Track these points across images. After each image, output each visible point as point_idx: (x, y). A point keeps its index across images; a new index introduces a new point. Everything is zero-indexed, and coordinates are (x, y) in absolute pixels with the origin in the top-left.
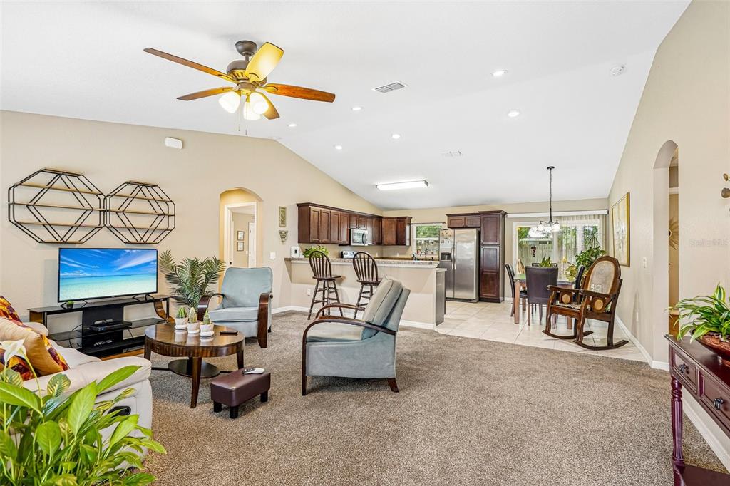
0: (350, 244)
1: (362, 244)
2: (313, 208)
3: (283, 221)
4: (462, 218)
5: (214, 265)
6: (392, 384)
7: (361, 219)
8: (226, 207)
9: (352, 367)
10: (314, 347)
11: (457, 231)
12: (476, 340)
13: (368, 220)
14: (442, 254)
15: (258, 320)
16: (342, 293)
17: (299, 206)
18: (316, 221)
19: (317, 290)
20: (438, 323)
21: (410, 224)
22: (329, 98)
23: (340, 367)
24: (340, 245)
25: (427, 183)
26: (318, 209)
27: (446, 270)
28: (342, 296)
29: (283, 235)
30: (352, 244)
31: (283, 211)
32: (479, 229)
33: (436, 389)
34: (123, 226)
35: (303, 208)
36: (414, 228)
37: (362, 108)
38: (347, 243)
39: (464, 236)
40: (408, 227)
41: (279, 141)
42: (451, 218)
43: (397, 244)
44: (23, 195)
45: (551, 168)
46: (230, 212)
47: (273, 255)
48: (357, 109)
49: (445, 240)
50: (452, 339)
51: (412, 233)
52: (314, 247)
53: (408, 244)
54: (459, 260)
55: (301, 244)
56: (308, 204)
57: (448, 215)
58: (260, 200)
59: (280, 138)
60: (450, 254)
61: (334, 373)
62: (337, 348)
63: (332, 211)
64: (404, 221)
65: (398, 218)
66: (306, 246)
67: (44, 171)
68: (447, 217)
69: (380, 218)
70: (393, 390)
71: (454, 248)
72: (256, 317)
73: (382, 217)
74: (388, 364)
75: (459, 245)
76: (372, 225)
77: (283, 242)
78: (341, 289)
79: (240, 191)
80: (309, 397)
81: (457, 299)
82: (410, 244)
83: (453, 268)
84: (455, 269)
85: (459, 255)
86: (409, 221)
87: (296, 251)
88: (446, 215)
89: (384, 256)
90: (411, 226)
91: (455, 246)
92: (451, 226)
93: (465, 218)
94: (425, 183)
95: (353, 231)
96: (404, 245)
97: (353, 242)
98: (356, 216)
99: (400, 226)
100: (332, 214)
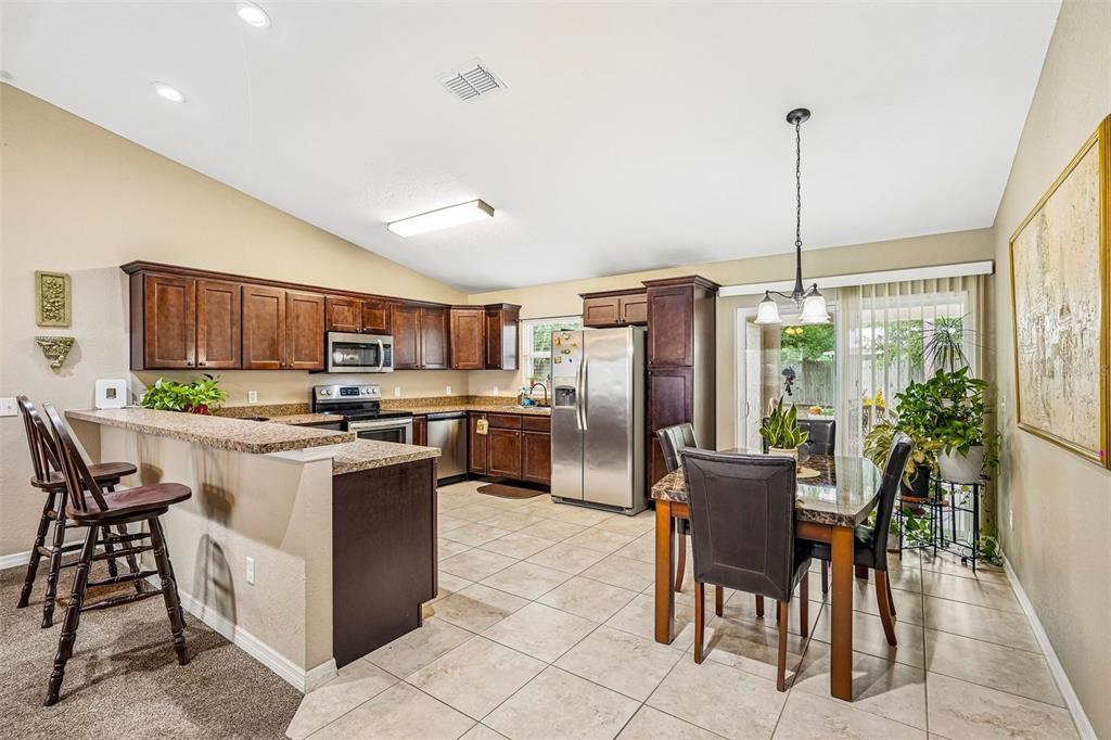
0: (325, 370)
1: (374, 369)
4: (616, 301)
13: (397, 311)
14: (557, 390)
17: (131, 269)
21: (516, 321)
25: (487, 208)
30: (331, 369)
32: (645, 328)
35: (136, 277)
38: (317, 365)
39: (604, 345)
42: (591, 302)
45: (798, 116)
47: (7, 405)
49: (564, 356)
51: (524, 343)
54: (594, 406)
57: (587, 296)
60: (573, 391)
63: (246, 286)
64: (496, 314)
65: (485, 308)
68: (582, 300)
71: (583, 374)
73: (450, 307)
75: (594, 367)
76: (413, 324)
81: (590, 503)
82: (518, 368)
83: (580, 427)
84: (585, 428)
85: (594, 390)
86: (513, 315)
87: (112, 393)
88: (581, 296)
89: (471, 394)
90: (520, 324)
91: (584, 370)
92: (590, 322)
93: (619, 301)
94: (480, 206)
95: (334, 337)
96: (500, 368)
97: (335, 364)
98: (350, 304)
99: (491, 326)
100: (246, 294)
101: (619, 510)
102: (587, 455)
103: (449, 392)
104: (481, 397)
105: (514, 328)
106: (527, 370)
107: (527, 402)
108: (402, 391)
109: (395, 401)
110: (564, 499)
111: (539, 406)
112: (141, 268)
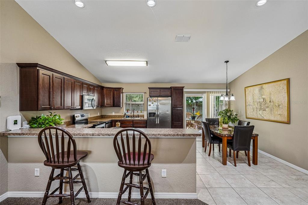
0: (82, 109)
1: (92, 108)
2: (42, 71)
13: (95, 88)
14: (149, 113)
16: (86, 171)
21: (122, 93)
28: (87, 174)
35: (27, 69)
38: (80, 107)
39: (164, 101)
40: (121, 95)
42: (152, 90)
43: (114, 106)
45: (227, 62)
49: (152, 104)
51: (124, 99)
52: (44, 115)
54: (161, 117)
55: (25, 113)
56: (35, 65)
60: (155, 113)
64: (118, 91)
65: (115, 88)
66: (32, 114)
69: (102, 88)
71: (158, 109)
73: (104, 87)
78: (85, 166)
83: (157, 123)
84: (158, 123)
85: (161, 113)
87: (16, 122)
89: (103, 114)
92: (152, 95)
93: (160, 90)
96: (120, 107)
98: (87, 85)
99: (116, 94)
100: (65, 80)
103: (98, 115)
104: (108, 116)
107: (127, 116)
108: (90, 115)
109: (89, 118)
112: (37, 67)
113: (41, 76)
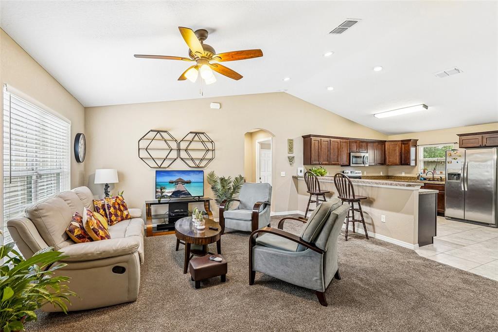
0: (349, 165)
1: (363, 165)
2: (313, 138)
3: (291, 149)
4: (480, 137)
5: (239, 180)
6: (321, 298)
7: (362, 144)
8: (257, 141)
9: (285, 272)
10: (258, 250)
11: (469, 151)
12: (461, 272)
13: (369, 144)
14: (449, 174)
15: (252, 220)
17: (304, 137)
18: (317, 148)
19: (310, 201)
20: (422, 243)
21: (416, 146)
22: (258, 53)
23: (276, 270)
24: (342, 166)
25: (426, 107)
26: (319, 139)
27: (437, 191)
29: (291, 159)
30: (351, 165)
31: (291, 142)
33: (366, 317)
34: (188, 157)
35: (306, 139)
36: (421, 150)
37: (333, 53)
38: (347, 163)
39: (478, 156)
41: (286, 92)
42: (464, 138)
43: (401, 164)
44: (144, 144)
46: (259, 145)
47: (283, 174)
48: (328, 54)
49: (453, 161)
50: (430, 264)
51: (419, 155)
53: (413, 163)
54: (472, 180)
55: (306, 166)
57: (461, 135)
58: (274, 136)
59: (286, 90)
60: (459, 175)
61: (272, 274)
62: (274, 255)
63: (331, 139)
64: (409, 143)
65: (402, 141)
66: (309, 167)
67: (152, 131)
68: (458, 137)
69: (383, 143)
70: (321, 303)
71: (465, 168)
72: (250, 218)
73: (385, 141)
74: (315, 278)
76: (373, 149)
77: (291, 164)
79: (261, 131)
80: (254, 288)
81: (468, 220)
82: (416, 165)
83: (463, 189)
84: (466, 190)
85: (471, 174)
86: (415, 143)
87: (301, 171)
88: (458, 135)
89: (389, 175)
90: (417, 147)
91: (466, 166)
92: (463, 146)
93: (482, 137)
94: (423, 107)
95: (352, 154)
96: (409, 165)
97: (353, 164)
98: (356, 142)
99: (404, 148)
100: (331, 142)
101: (487, 225)
102: (467, 201)
103: (381, 174)
104: (395, 176)
105: (414, 148)
106: (421, 166)
107: (422, 179)
108: (367, 173)
109: (365, 176)
110: (452, 218)
111: (429, 180)
112: (310, 136)
113: (313, 142)
